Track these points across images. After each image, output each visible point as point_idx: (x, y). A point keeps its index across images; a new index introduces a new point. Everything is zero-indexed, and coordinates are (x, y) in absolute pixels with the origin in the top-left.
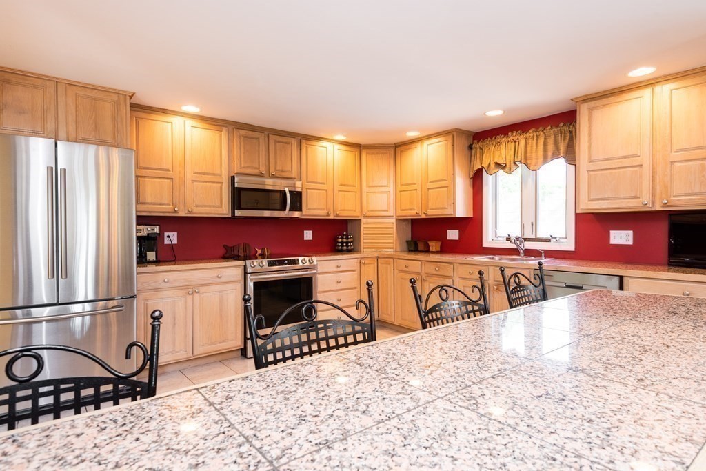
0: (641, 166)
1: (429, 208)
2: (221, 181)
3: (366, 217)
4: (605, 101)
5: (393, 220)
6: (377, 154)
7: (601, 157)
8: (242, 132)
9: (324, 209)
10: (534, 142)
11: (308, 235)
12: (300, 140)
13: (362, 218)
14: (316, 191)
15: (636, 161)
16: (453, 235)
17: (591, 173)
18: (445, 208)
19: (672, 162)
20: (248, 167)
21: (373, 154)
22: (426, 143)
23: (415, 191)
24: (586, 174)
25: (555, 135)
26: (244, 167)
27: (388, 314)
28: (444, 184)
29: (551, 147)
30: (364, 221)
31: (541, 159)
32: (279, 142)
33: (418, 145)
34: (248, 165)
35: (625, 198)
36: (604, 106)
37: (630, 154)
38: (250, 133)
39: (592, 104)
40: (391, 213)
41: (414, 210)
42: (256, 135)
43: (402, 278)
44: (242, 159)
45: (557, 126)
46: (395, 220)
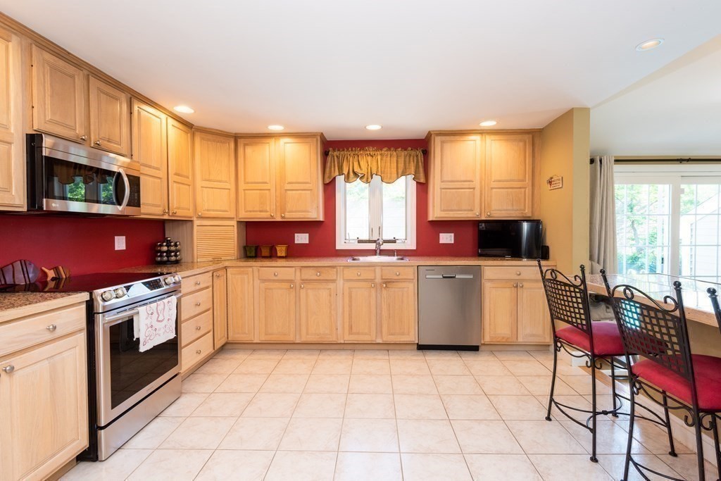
0: (474, 188)
1: (288, 210)
2: (8, 139)
3: (200, 218)
4: (452, 138)
5: (234, 223)
6: (214, 141)
7: (450, 179)
8: (47, 56)
9: (159, 206)
10: (389, 160)
11: (120, 243)
12: (131, 98)
13: (195, 219)
14: (151, 179)
15: (471, 185)
16: (302, 238)
17: (443, 190)
18: (308, 212)
19: (492, 188)
20: (57, 123)
21: (209, 140)
22: (283, 140)
23: (267, 192)
24: (439, 190)
25: (405, 156)
26: (51, 121)
27: (245, 333)
28: (307, 186)
29: (401, 165)
30: (197, 222)
31: (395, 175)
32: (104, 93)
33: (272, 141)
34: (57, 118)
35: (465, 210)
36: (452, 141)
37: (468, 179)
38: (61, 63)
39: (444, 138)
40: (232, 214)
41: (267, 212)
42: (71, 69)
43: (266, 289)
44: (48, 106)
45: (406, 150)
46: (236, 223)
